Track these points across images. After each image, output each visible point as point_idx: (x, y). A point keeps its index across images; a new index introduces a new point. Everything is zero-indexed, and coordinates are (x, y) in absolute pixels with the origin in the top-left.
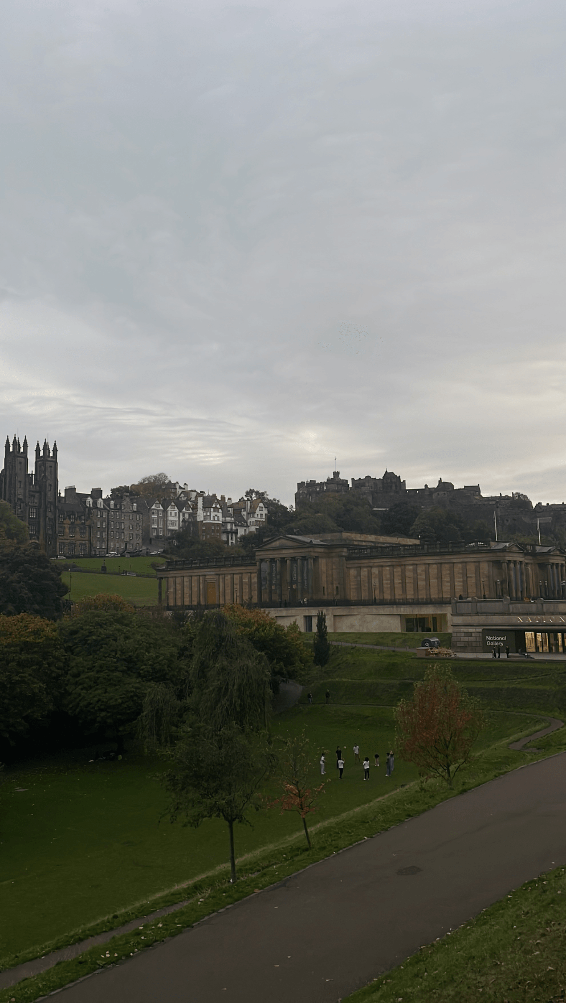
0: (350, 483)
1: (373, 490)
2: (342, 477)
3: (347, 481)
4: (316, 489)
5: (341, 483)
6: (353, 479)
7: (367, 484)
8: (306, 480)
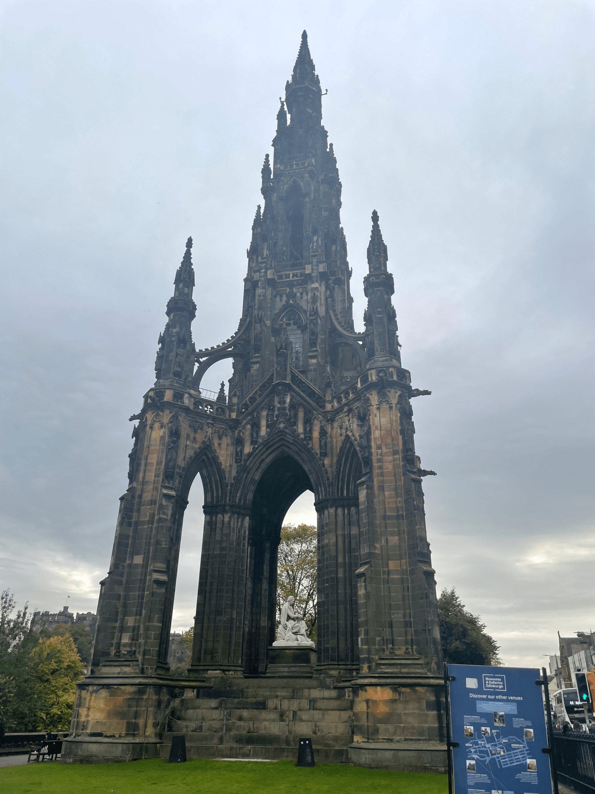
0: (75, 616)
1: (91, 623)
2: (70, 611)
3: (73, 614)
4: (49, 618)
5: (69, 615)
6: (78, 613)
7: (87, 619)
8: (42, 611)
